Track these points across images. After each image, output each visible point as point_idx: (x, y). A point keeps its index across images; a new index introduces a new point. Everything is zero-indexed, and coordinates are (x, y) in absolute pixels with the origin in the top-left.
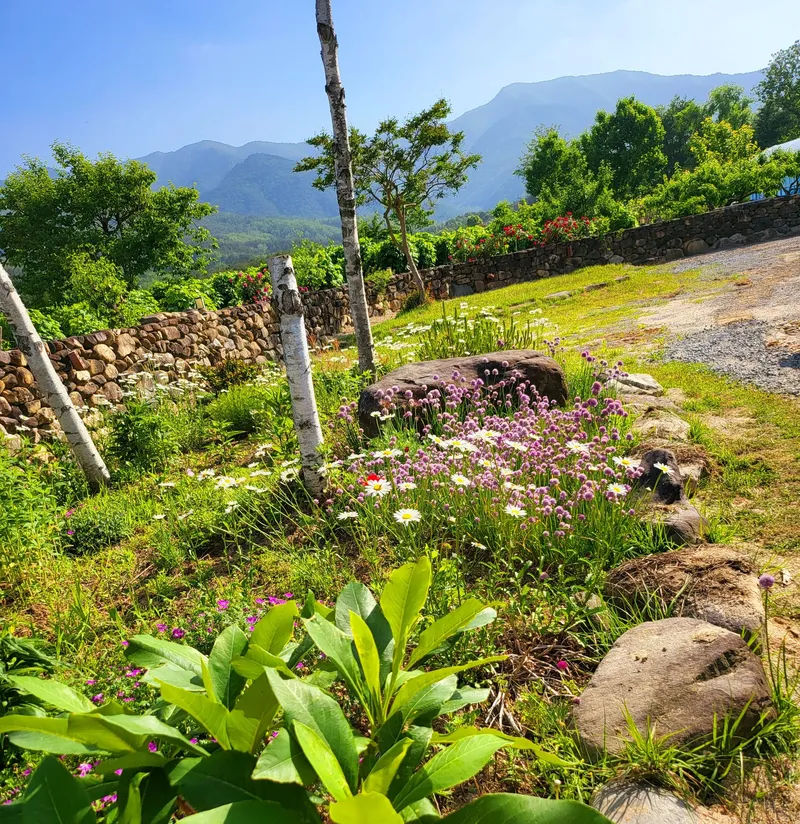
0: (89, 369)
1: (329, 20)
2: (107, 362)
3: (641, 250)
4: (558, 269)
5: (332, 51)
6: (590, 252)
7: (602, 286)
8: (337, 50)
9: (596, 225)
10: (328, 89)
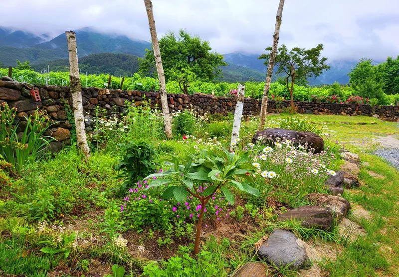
0: (174, 104)
1: (281, 15)
2: (180, 104)
3: (388, 115)
4: (350, 113)
5: (279, 25)
6: (367, 111)
7: (364, 124)
8: (281, 25)
9: (374, 101)
10: (274, 36)
